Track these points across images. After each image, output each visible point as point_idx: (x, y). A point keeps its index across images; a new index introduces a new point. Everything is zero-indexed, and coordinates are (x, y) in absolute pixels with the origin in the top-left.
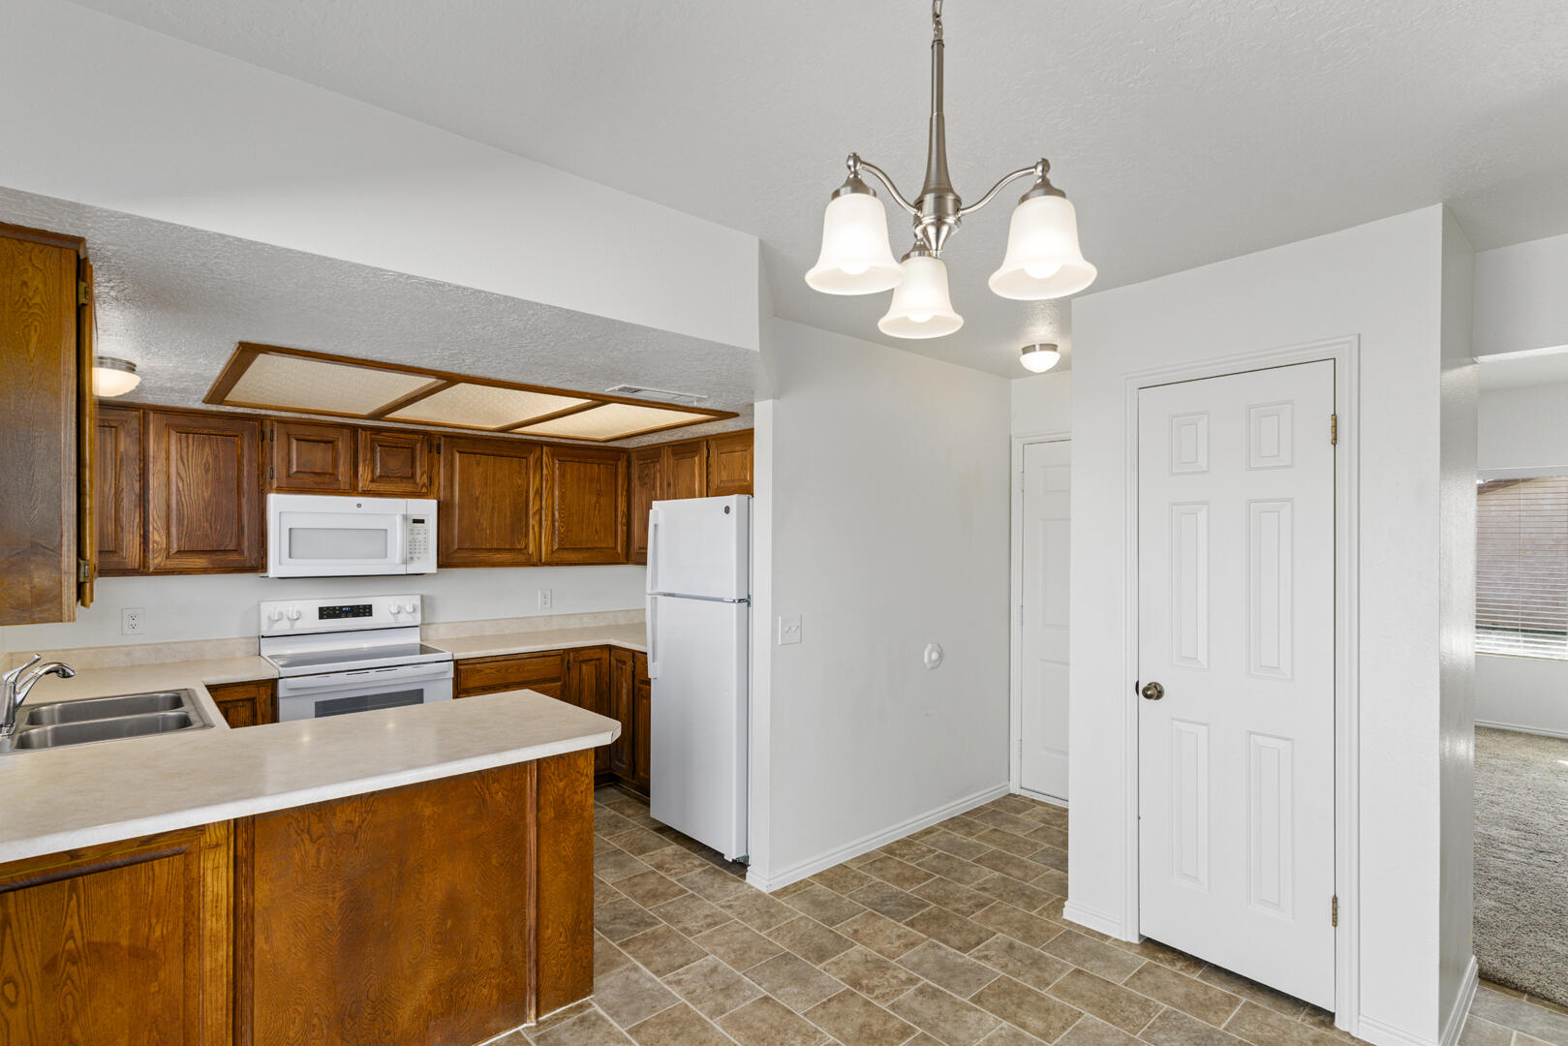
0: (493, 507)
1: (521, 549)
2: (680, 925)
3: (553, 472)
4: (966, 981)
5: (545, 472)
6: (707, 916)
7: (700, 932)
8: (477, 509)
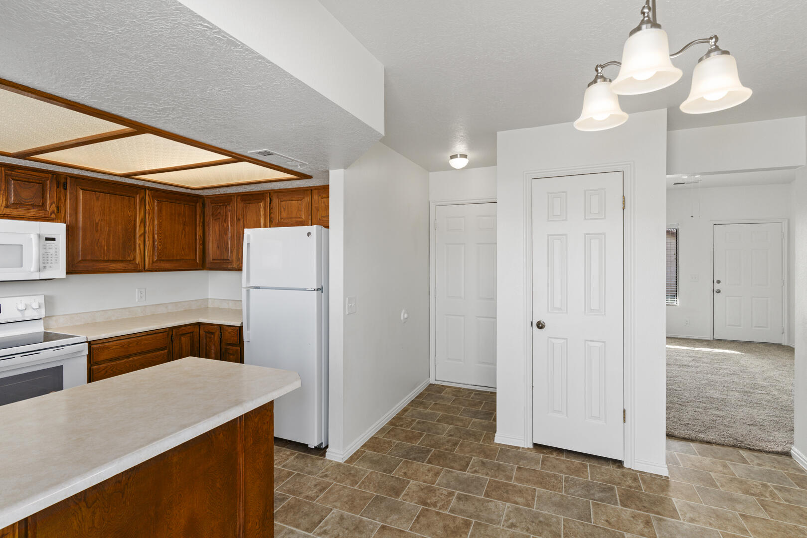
0: (109, 231)
1: (131, 260)
2: (303, 495)
3: (154, 208)
4: (475, 487)
5: (147, 207)
6: (316, 485)
7: (318, 496)
8: (97, 231)
